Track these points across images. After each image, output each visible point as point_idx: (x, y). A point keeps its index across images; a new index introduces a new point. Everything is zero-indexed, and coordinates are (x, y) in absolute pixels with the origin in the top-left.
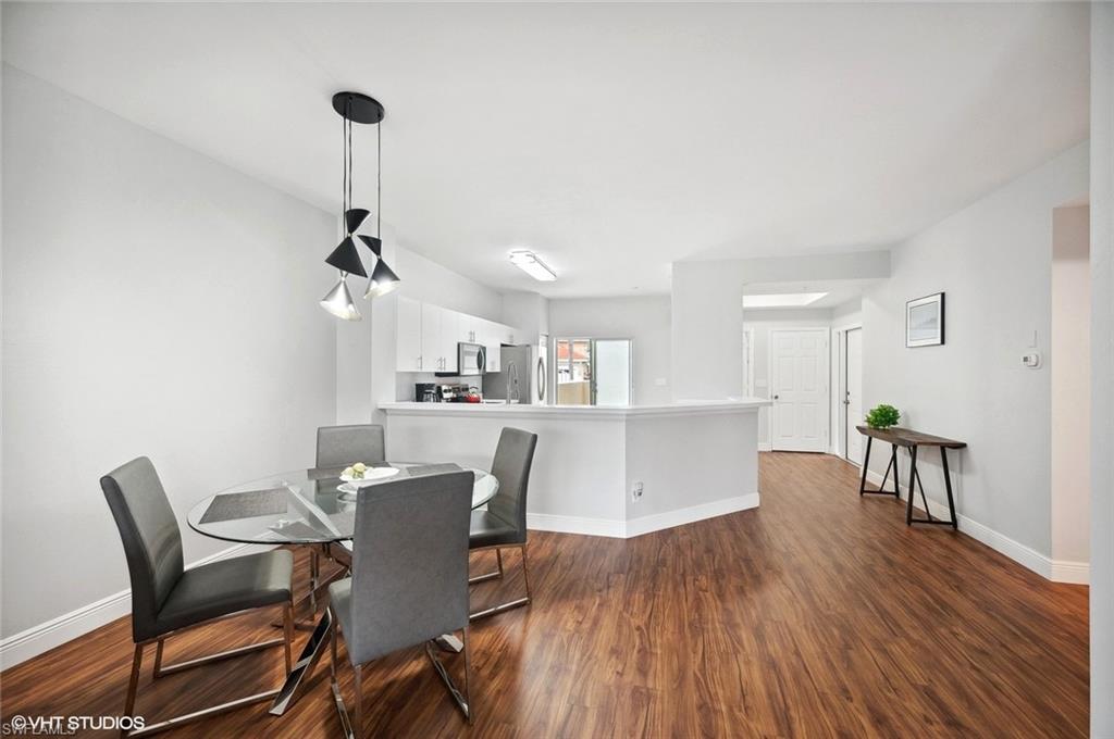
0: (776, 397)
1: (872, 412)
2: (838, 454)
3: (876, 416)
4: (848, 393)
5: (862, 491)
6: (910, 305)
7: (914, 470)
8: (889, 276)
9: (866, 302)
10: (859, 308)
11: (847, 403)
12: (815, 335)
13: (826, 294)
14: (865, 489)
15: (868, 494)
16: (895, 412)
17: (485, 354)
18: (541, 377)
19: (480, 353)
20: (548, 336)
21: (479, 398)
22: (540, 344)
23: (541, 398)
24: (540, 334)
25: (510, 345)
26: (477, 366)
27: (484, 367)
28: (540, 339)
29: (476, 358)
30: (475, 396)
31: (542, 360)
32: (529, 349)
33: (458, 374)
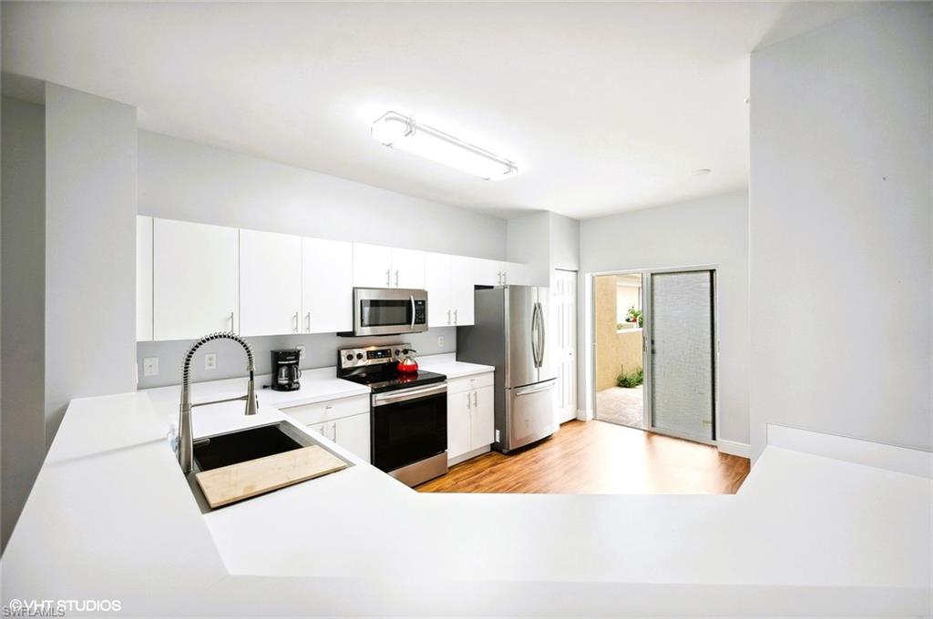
17: (424, 303)
18: (536, 332)
19: (410, 301)
20: (576, 271)
21: (416, 365)
22: (553, 282)
23: (538, 364)
24: (552, 267)
25: (492, 287)
26: (405, 321)
27: (422, 319)
28: (555, 277)
29: (404, 309)
30: (409, 363)
31: (538, 308)
32: (507, 292)
33: (351, 334)
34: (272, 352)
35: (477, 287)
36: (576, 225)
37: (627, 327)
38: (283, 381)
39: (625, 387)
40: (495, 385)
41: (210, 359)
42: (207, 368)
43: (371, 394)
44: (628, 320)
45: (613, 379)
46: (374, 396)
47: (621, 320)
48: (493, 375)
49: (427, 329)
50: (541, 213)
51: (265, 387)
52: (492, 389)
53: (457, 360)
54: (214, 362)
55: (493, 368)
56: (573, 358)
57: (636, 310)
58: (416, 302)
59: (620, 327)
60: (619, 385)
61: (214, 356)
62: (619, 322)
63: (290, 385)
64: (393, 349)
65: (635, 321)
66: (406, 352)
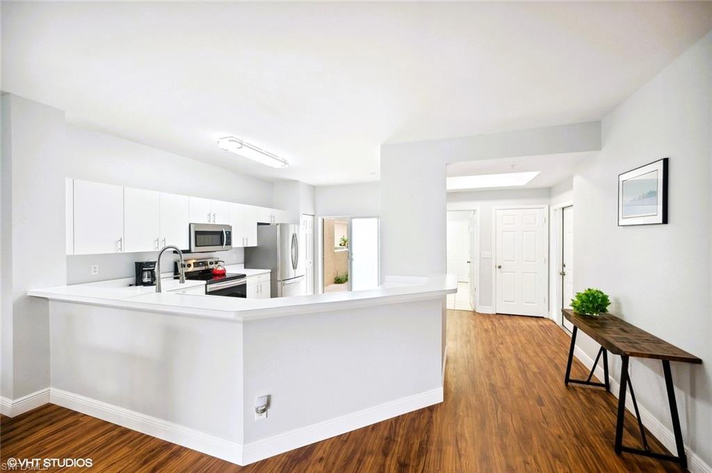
0: (500, 267)
1: (579, 296)
2: (555, 320)
3: (583, 302)
4: (564, 266)
5: (567, 380)
6: (622, 178)
7: (625, 378)
8: (600, 149)
9: (577, 180)
10: (570, 187)
11: (563, 274)
12: (533, 214)
13: (537, 173)
14: (571, 378)
15: (574, 384)
16: (605, 299)
17: (230, 232)
18: (294, 250)
19: (222, 232)
20: (313, 216)
21: (225, 270)
22: (301, 222)
23: (295, 267)
24: (301, 214)
25: (269, 224)
26: (219, 243)
27: (229, 243)
28: (303, 219)
29: (218, 237)
30: (220, 269)
31: (294, 236)
32: (278, 227)
33: (189, 251)
34: (136, 263)
35: (259, 224)
36: (314, 189)
37: (339, 248)
38: (146, 280)
39: (339, 283)
40: (271, 280)
41: (95, 268)
42: (93, 273)
43: (206, 285)
44: (340, 245)
45: (333, 280)
46: (208, 286)
47: (337, 245)
48: (269, 274)
49: (231, 248)
50: (295, 182)
51: (130, 285)
52: (270, 282)
53: (245, 268)
54: (97, 269)
55: (270, 271)
56: (312, 264)
57: (346, 238)
58: (226, 232)
59: (336, 248)
60: (336, 283)
61: (97, 266)
62: (336, 246)
63: (152, 282)
64: (209, 261)
65: (344, 245)
66: (216, 263)
